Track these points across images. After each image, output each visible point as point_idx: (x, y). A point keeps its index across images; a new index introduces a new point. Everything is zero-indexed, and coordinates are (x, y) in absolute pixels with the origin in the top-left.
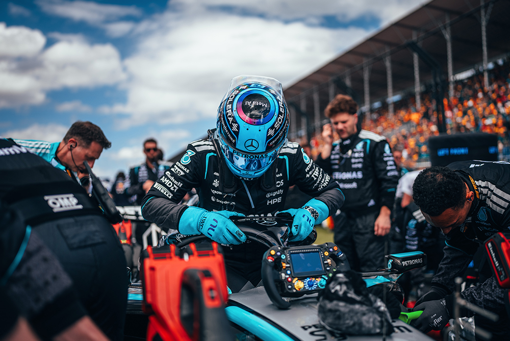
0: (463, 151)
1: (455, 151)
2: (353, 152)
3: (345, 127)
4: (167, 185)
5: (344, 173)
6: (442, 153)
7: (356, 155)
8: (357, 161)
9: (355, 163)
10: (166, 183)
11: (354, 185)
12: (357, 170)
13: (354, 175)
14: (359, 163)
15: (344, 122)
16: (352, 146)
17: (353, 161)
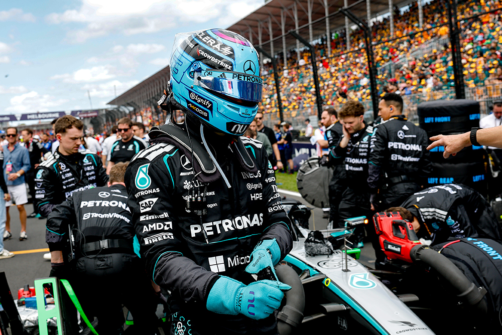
0: (446, 119)
1: (439, 120)
2: (360, 143)
3: (351, 126)
4: (158, 229)
5: (354, 159)
6: (428, 120)
7: (363, 146)
8: (363, 150)
9: (361, 152)
10: (155, 229)
11: (361, 169)
12: (363, 157)
13: (361, 161)
14: (364, 152)
15: (351, 123)
16: (360, 139)
17: (360, 150)
